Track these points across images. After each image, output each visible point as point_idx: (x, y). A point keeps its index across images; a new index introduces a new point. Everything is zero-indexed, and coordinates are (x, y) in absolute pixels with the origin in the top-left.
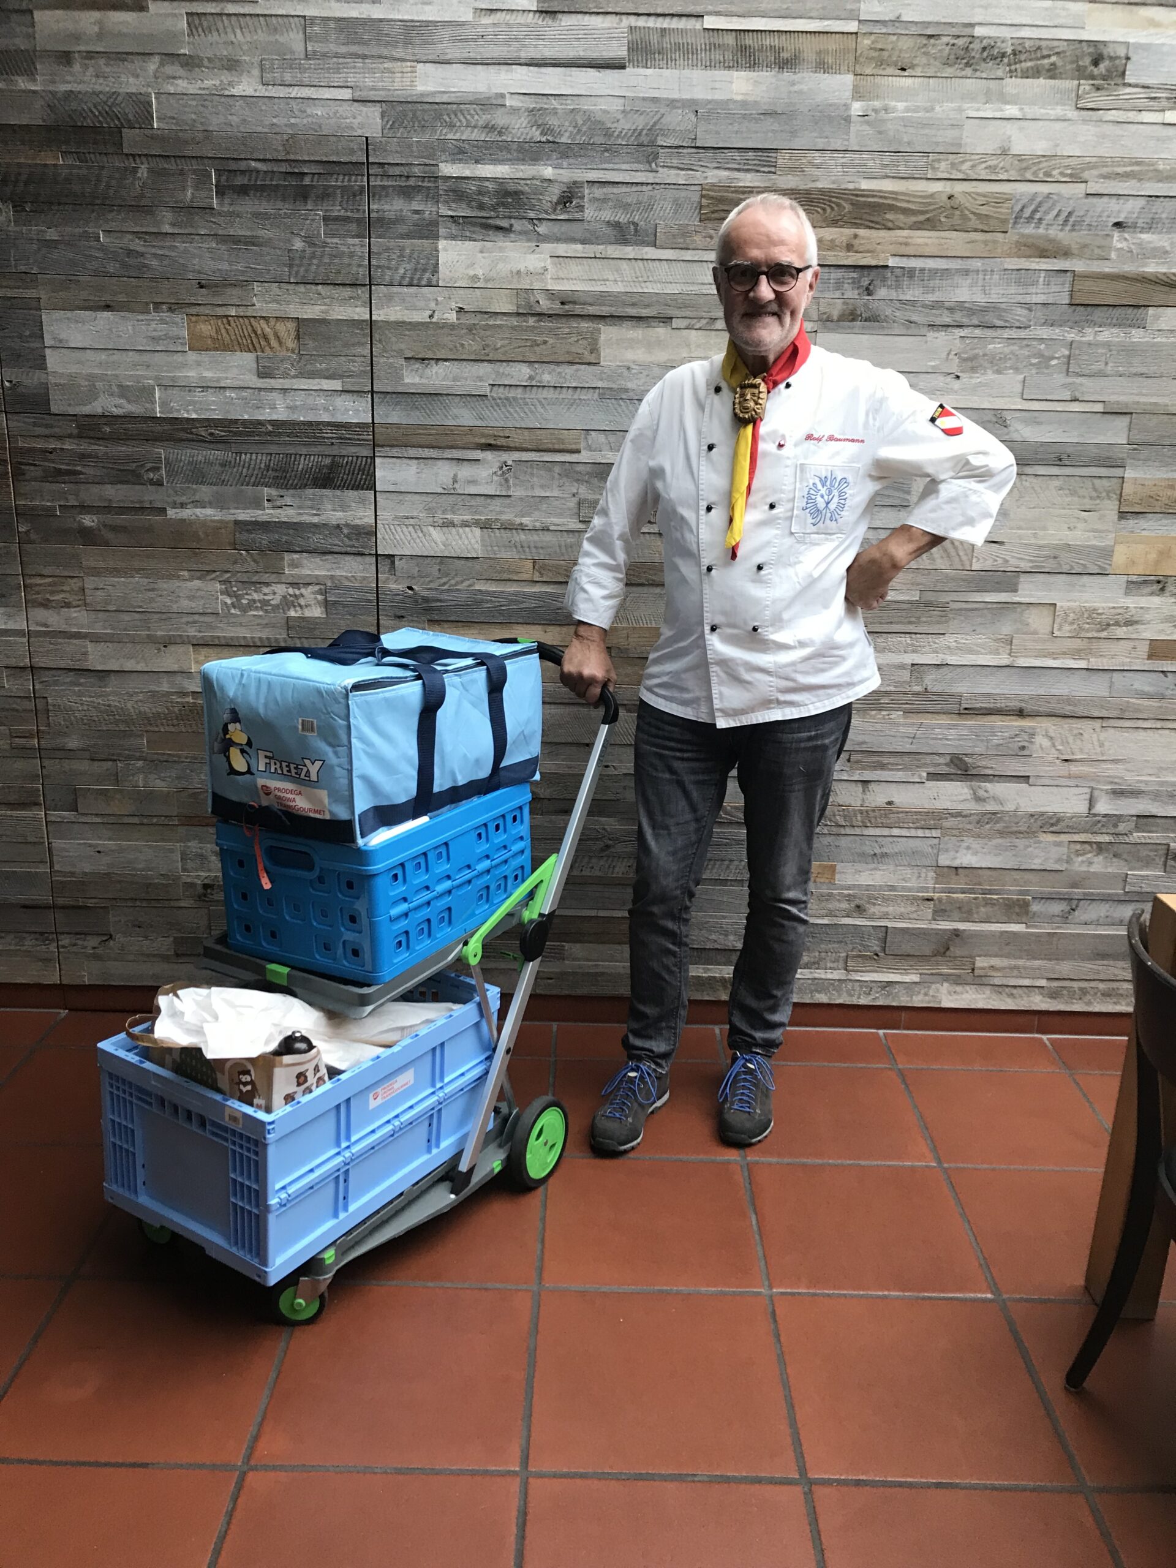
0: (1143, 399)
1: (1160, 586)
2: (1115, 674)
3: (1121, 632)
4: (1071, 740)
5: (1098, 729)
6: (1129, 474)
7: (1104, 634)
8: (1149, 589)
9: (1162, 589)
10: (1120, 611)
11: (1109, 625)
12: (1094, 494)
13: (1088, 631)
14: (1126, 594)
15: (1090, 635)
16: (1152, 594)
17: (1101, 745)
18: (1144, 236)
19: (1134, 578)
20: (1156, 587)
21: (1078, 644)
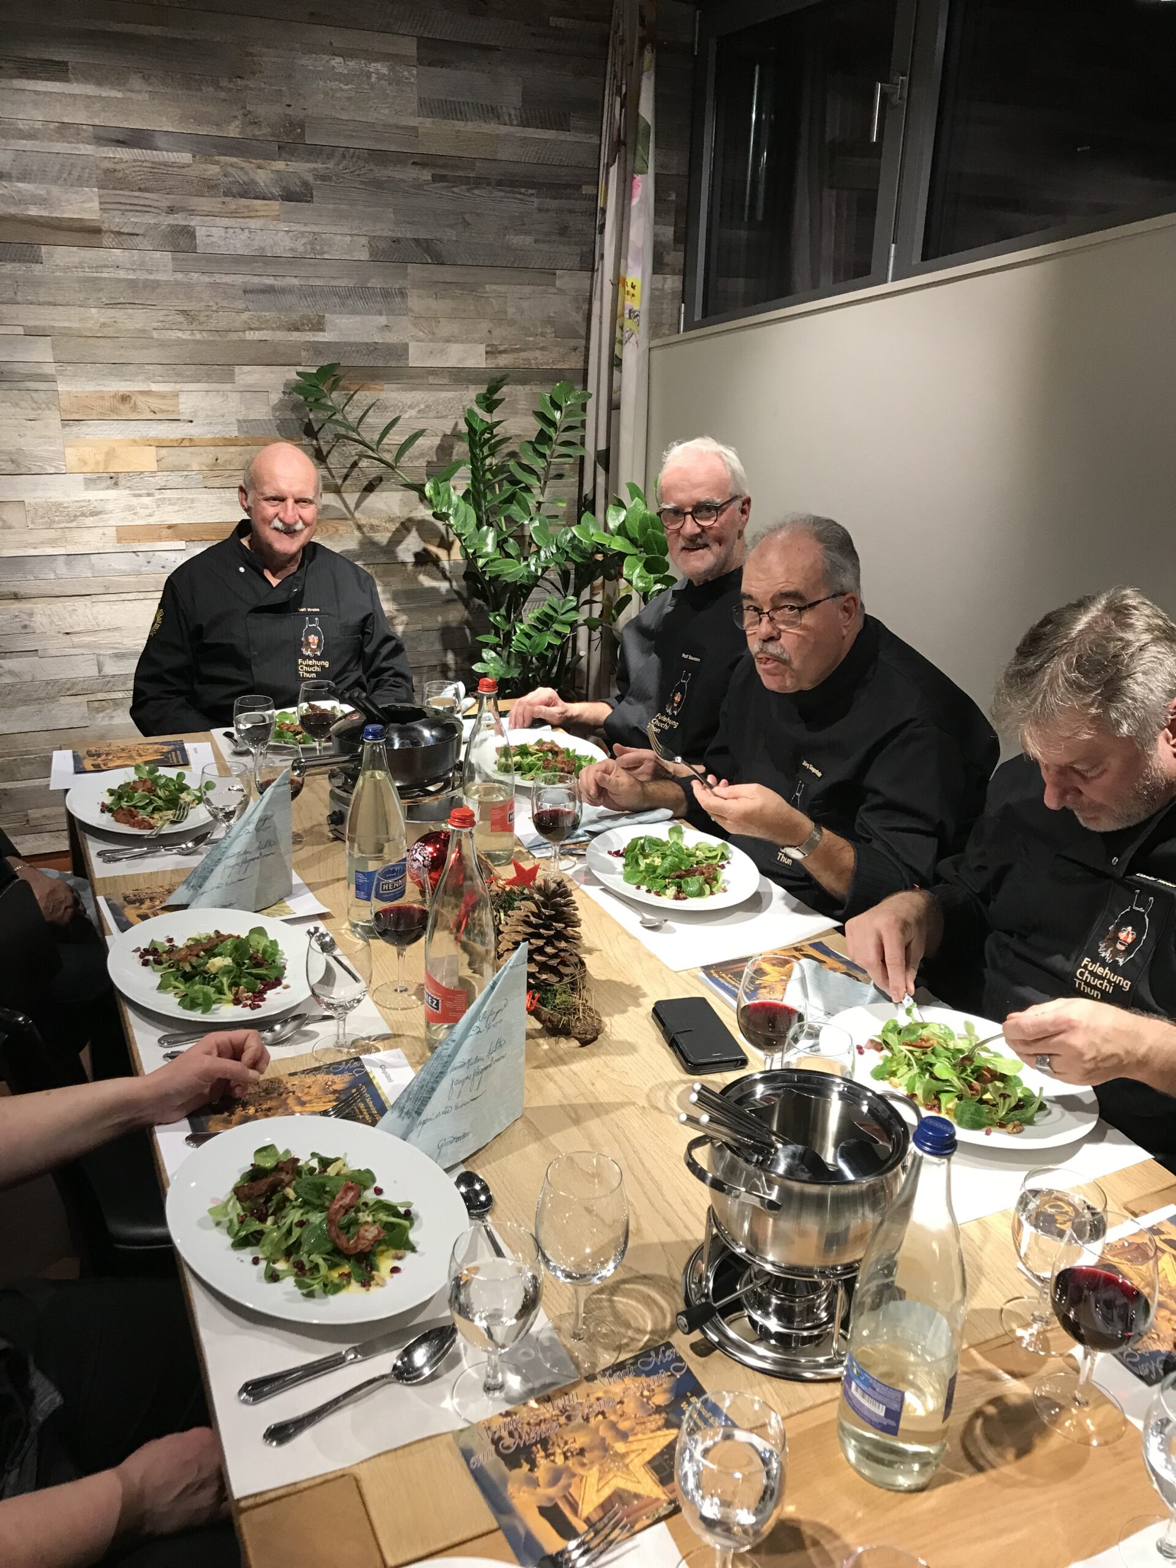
0: (56, 324)
1: (113, 481)
2: (92, 557)
3: (89, 521)
4: (67, 616)
5: (88, 603)
6: (61, 387)
7: (74, 524)
8: (104, 485)
9: (116, 484)
10: (83, 504)
11: (75, 516)
12: (34, 405)
13: (59, 523)
14: (86, 489)
15: (62, 525)
16: (107, 488)
17: (95, 618)
18: (20, 185)
19: (89, 476)
20: (110, 482)
21: (51, 534)
